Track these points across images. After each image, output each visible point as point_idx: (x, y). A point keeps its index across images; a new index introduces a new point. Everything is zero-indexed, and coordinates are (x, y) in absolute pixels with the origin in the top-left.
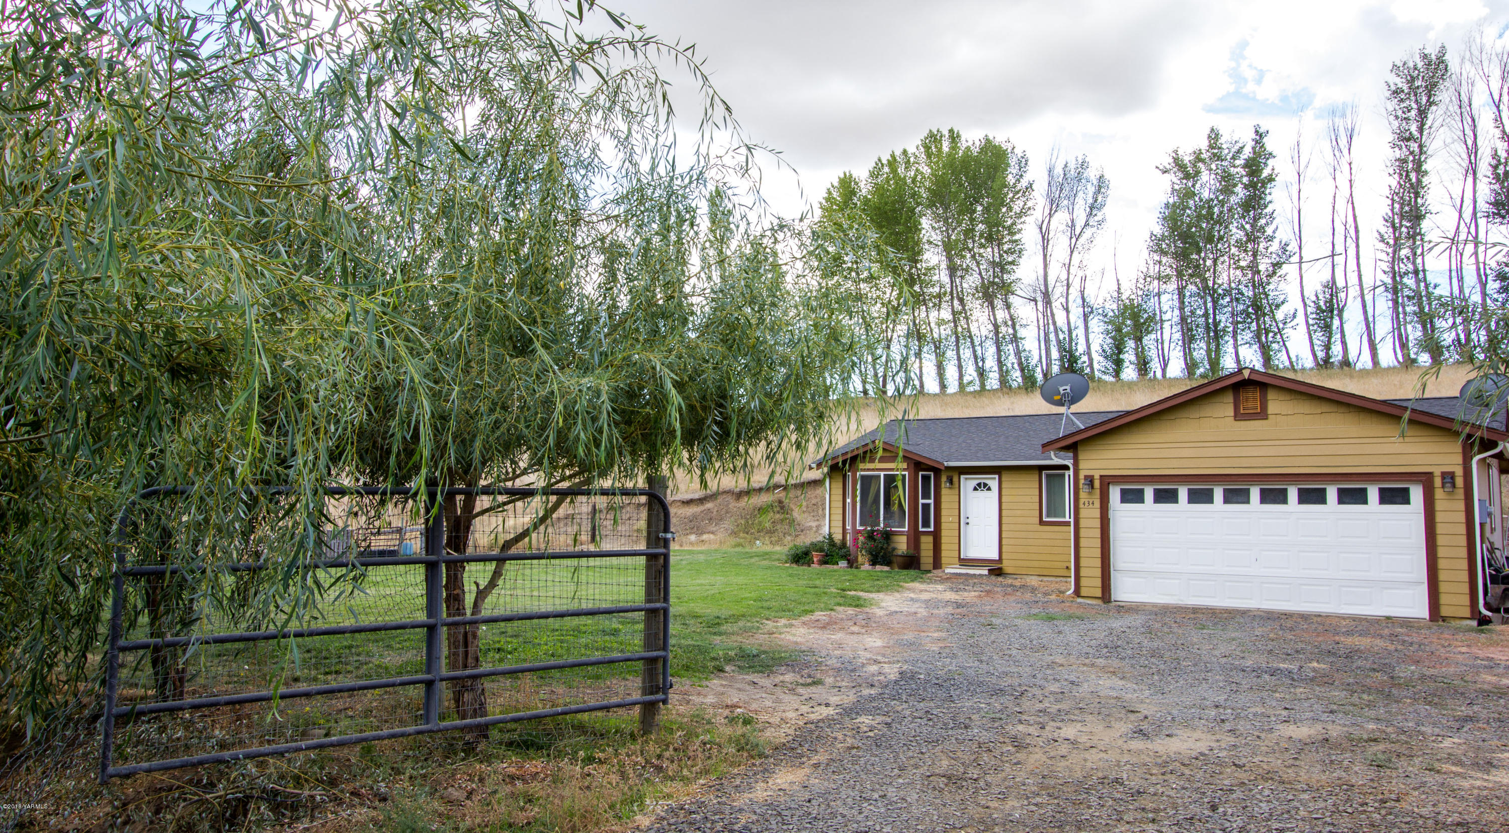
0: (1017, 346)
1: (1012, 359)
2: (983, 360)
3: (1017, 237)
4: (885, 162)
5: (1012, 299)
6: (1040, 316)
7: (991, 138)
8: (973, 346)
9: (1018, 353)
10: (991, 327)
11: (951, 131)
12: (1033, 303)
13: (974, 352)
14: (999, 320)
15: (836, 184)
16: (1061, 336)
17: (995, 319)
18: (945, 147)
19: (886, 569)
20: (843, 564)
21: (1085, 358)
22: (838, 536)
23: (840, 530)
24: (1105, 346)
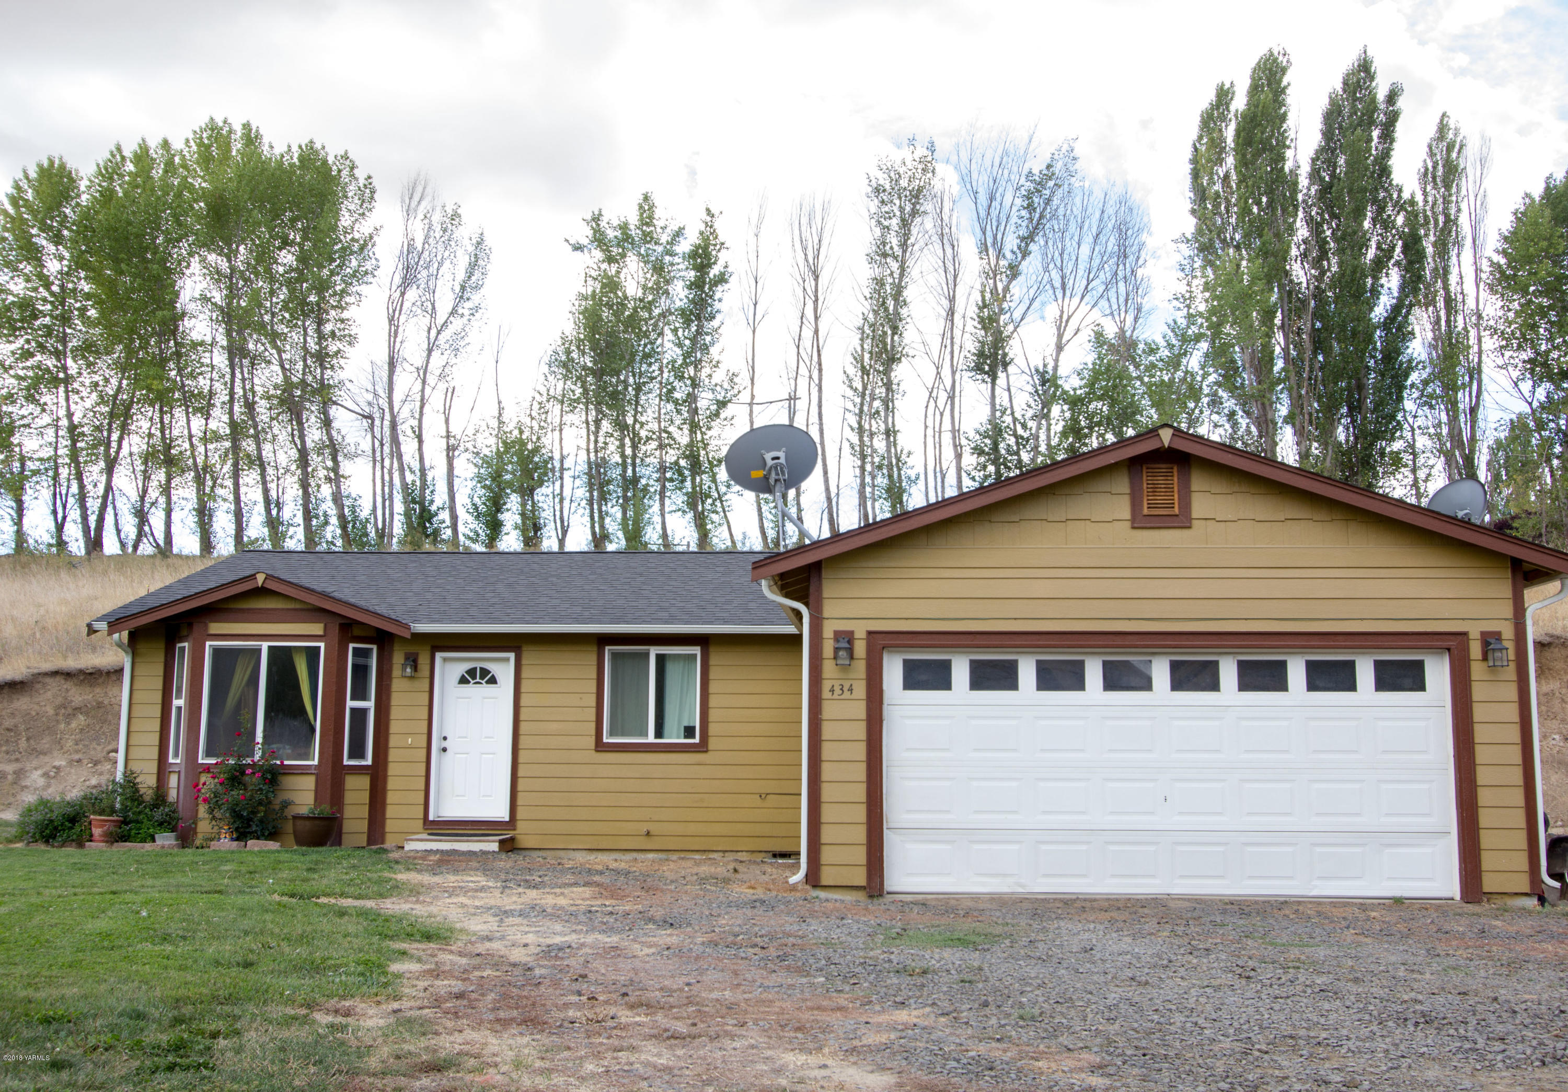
0: (338, 487)
1: (328, 507)
2: (279, 505)
3: (345, 315)
4: (127, 153)
5: (333, 411)
6: (377, 443)
7: (318, 146)
8: (264, 483)
9: (337, 498)
10: (294, 453)
11: (247, 126)
12: (365, 423)
13: (266, 491)
14: (310, 444)
15: (33, 175)
16: (409, 478)
17: (303, 442)
18: (237, 147)
19: (273, 845)
20: (166, 839)
21: (445, 515)
22: (147, 781)
23: (153, 767)
24: (476, 500)
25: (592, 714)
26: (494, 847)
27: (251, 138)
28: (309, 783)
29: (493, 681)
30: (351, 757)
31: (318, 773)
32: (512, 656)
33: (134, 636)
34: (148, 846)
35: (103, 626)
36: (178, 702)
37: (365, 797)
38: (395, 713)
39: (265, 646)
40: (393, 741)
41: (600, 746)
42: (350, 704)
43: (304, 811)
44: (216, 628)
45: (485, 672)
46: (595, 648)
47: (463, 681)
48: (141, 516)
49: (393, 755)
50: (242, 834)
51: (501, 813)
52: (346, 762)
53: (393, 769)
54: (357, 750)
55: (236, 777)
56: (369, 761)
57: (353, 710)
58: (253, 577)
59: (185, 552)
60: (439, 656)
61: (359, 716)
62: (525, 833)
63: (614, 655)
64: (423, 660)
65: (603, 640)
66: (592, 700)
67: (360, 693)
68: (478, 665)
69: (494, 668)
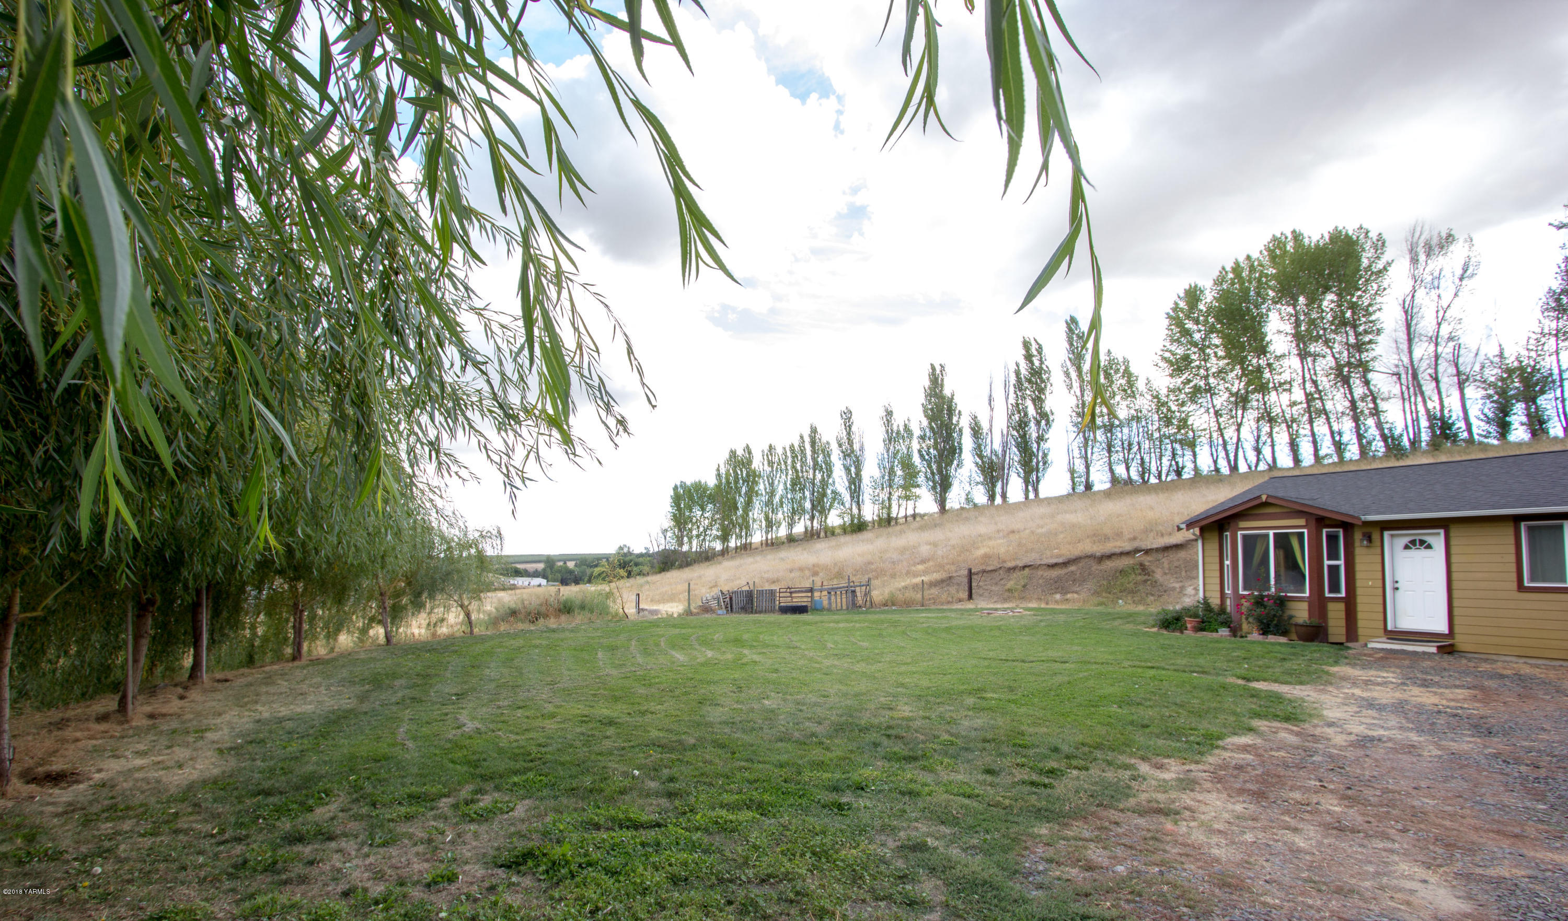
0: (1379, 418)
1: (1373, 432)
2: (1340, 434)
3: (1373, 318)
4: (1228, 269)
5: (1370, 376)
6: (1404, 388)
7: (1340, 228)
8: (1329, 423)
9: (1379, 425)
10: (1347, 404)
11: (1294, 232)
12: (1395, 378)
13: (1330, 427)
14: (1356, 396)
15: (1182, 295)
16: (1430, 405)
17: (1352, 396)
18: (1290, 247)
19: (1283, 640)
20: (1224, 632)
21: (1461, 424)
22: (1215, 601)
23: (1218, 595)
24: (1486, 411)
25: (1513, 568)
26: (1434, 650)
27: (1297, 236)
28: (1305, 606)
29: (1429, 547)
30: (1330, 591)
31: (1310, 600)
32: (1442, 532)
33: (1202, 530)
34: (1214, 634)
35: (1183, 526)
36: (1227, 562)
37: (1342, 615)
38: (1359, 567)
39: (1271, 533)
40: (1359, 583)
41: (1521, 587)
42: (1327, 563)
43: (1300, 621)
44: (1242, 524)
45: (1422, 542)
46: (1512, 524)
47: (1406, 547)
48: (1258, 451)
49: (1359, 591)
50: (1265, 631)
51: (1442, 627)
52: (1327, 595)
53: (1359, 599)
54: (1335, 587)
55: (1259, 602)
56: (1343, 594)
57: (1329, 567)
58: (1259, 497)
59: (1285, 466)
60: (1386, 534)
61: (1334, 570)
62: (1460, 640)
63: (1530, 529)
64: (1376, 536)
65: (1517, 519)
66: (1513, 558)
67: (1333, 555)
68: (1417, 538)
69: (1429, 539)
